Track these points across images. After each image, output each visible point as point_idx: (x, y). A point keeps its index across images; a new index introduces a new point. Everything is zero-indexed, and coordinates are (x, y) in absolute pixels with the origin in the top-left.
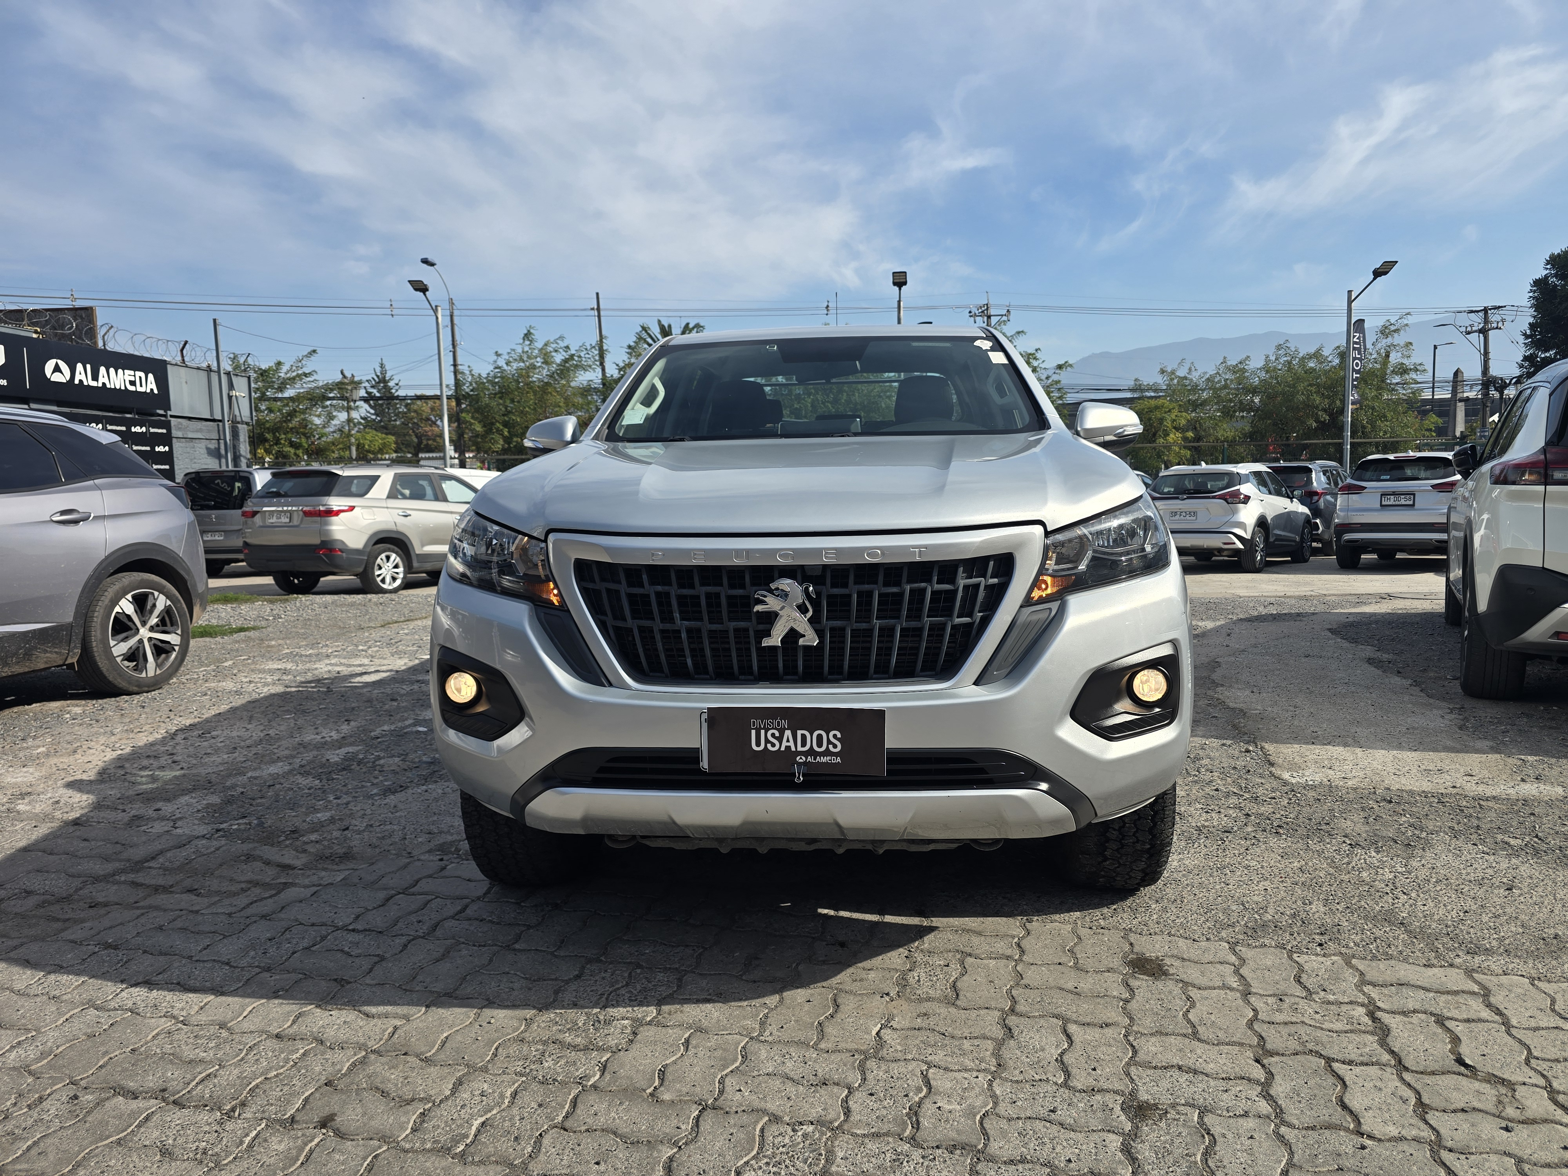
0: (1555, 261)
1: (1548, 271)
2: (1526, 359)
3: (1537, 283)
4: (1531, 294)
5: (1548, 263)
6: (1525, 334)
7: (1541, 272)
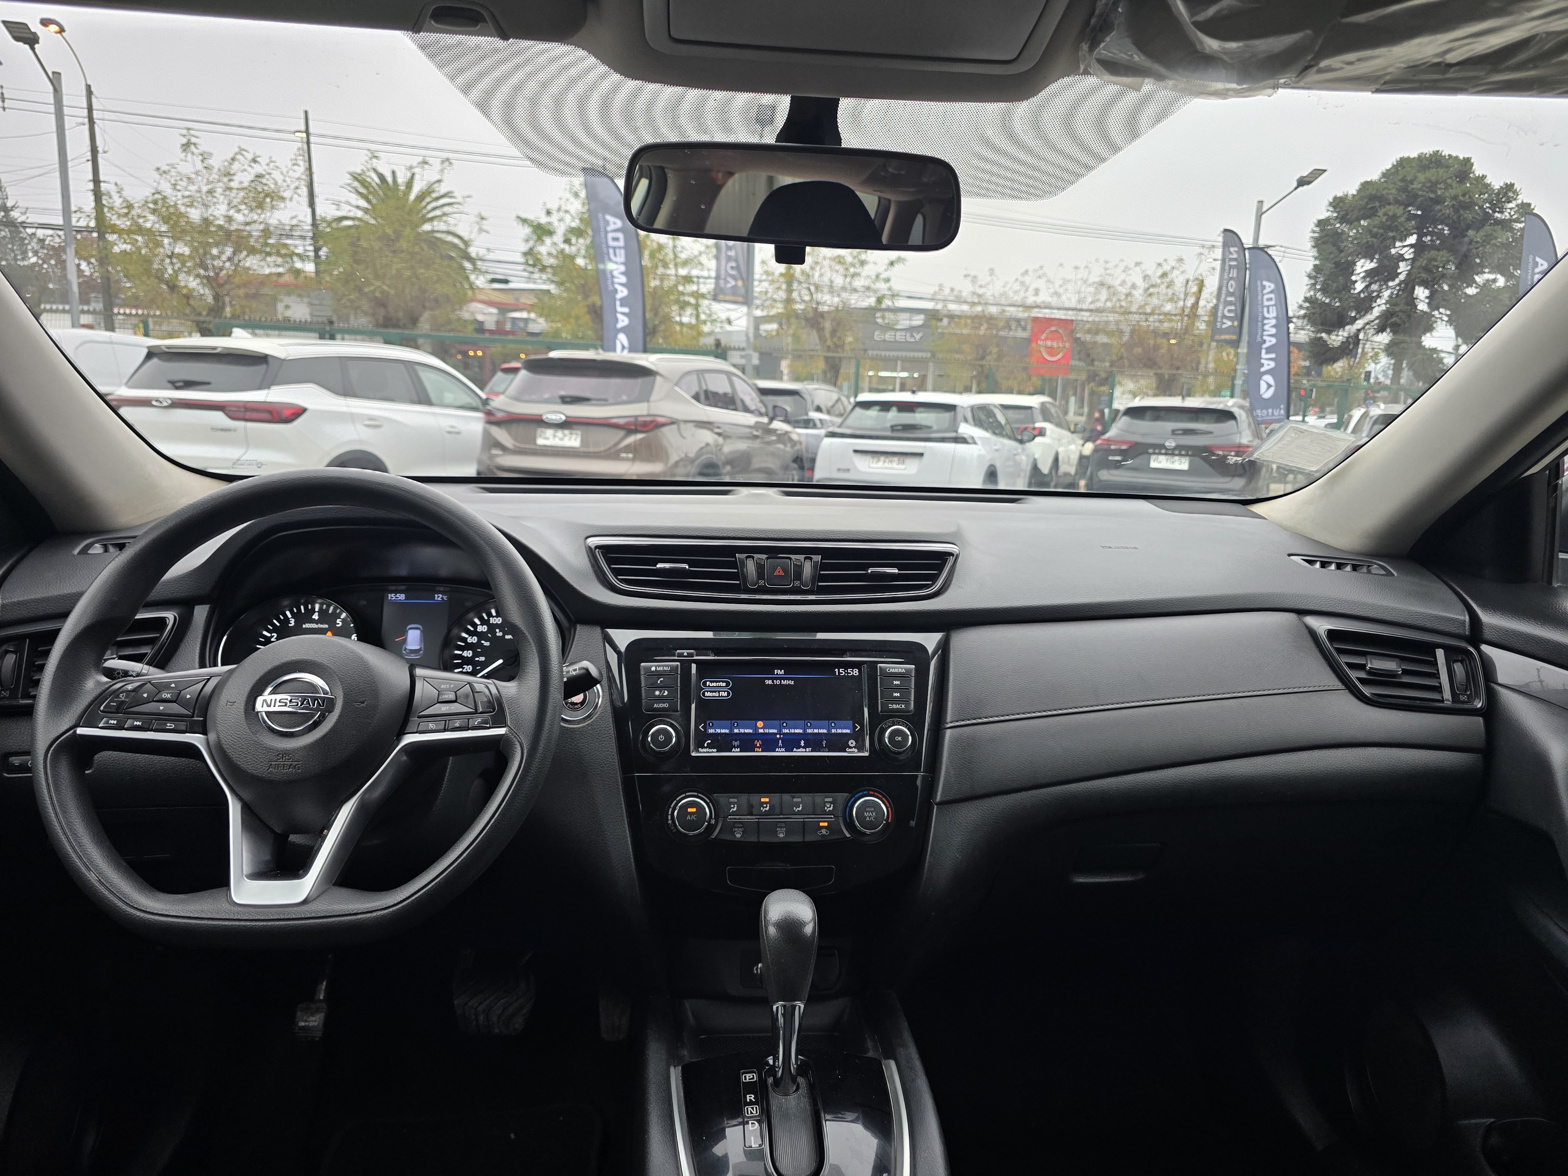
0: (1337, 203)
1: (1329, 214)
2: (1306, 300)
3: (1320, 223)
4: (1312, 235)
5: (1331, 204)
6: (1309, 276)
7: (1324, 213)
